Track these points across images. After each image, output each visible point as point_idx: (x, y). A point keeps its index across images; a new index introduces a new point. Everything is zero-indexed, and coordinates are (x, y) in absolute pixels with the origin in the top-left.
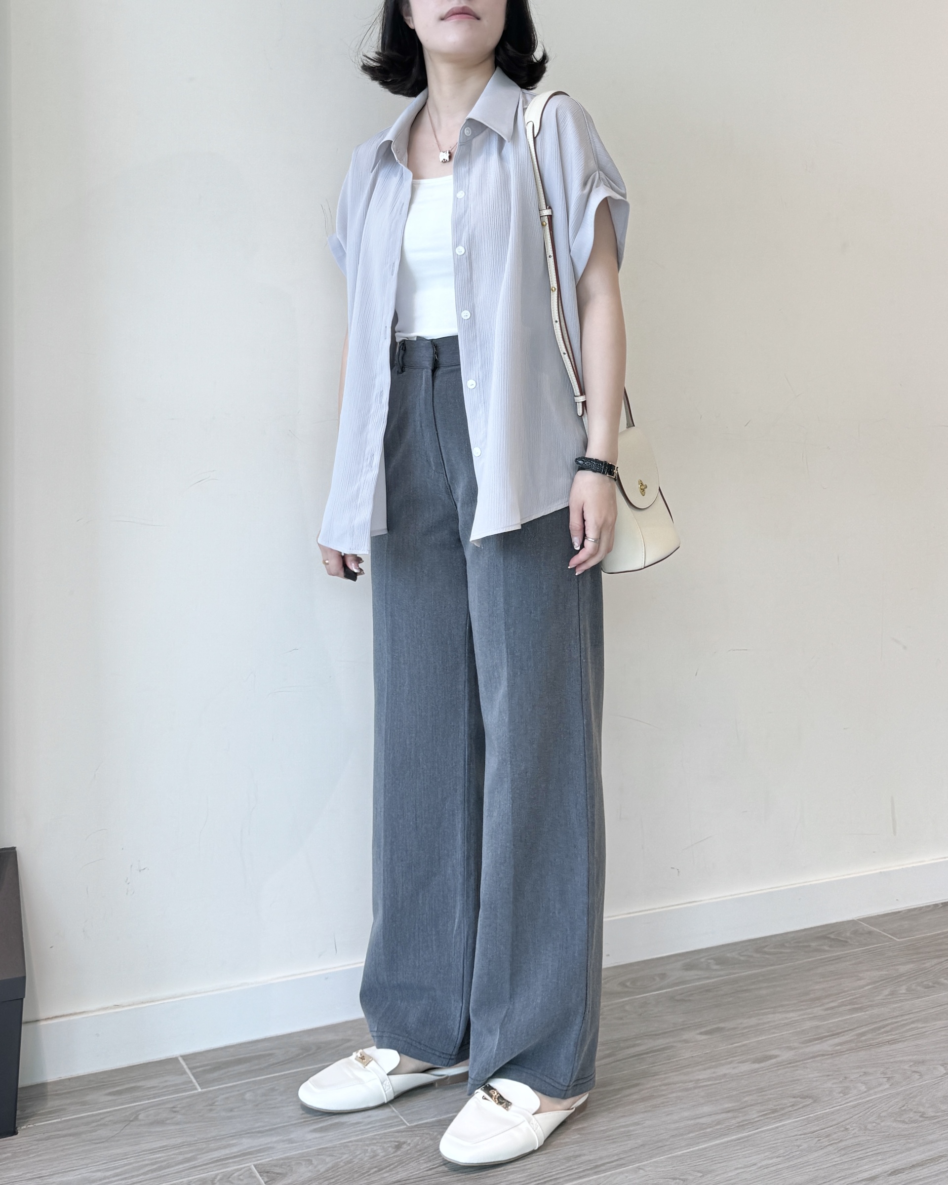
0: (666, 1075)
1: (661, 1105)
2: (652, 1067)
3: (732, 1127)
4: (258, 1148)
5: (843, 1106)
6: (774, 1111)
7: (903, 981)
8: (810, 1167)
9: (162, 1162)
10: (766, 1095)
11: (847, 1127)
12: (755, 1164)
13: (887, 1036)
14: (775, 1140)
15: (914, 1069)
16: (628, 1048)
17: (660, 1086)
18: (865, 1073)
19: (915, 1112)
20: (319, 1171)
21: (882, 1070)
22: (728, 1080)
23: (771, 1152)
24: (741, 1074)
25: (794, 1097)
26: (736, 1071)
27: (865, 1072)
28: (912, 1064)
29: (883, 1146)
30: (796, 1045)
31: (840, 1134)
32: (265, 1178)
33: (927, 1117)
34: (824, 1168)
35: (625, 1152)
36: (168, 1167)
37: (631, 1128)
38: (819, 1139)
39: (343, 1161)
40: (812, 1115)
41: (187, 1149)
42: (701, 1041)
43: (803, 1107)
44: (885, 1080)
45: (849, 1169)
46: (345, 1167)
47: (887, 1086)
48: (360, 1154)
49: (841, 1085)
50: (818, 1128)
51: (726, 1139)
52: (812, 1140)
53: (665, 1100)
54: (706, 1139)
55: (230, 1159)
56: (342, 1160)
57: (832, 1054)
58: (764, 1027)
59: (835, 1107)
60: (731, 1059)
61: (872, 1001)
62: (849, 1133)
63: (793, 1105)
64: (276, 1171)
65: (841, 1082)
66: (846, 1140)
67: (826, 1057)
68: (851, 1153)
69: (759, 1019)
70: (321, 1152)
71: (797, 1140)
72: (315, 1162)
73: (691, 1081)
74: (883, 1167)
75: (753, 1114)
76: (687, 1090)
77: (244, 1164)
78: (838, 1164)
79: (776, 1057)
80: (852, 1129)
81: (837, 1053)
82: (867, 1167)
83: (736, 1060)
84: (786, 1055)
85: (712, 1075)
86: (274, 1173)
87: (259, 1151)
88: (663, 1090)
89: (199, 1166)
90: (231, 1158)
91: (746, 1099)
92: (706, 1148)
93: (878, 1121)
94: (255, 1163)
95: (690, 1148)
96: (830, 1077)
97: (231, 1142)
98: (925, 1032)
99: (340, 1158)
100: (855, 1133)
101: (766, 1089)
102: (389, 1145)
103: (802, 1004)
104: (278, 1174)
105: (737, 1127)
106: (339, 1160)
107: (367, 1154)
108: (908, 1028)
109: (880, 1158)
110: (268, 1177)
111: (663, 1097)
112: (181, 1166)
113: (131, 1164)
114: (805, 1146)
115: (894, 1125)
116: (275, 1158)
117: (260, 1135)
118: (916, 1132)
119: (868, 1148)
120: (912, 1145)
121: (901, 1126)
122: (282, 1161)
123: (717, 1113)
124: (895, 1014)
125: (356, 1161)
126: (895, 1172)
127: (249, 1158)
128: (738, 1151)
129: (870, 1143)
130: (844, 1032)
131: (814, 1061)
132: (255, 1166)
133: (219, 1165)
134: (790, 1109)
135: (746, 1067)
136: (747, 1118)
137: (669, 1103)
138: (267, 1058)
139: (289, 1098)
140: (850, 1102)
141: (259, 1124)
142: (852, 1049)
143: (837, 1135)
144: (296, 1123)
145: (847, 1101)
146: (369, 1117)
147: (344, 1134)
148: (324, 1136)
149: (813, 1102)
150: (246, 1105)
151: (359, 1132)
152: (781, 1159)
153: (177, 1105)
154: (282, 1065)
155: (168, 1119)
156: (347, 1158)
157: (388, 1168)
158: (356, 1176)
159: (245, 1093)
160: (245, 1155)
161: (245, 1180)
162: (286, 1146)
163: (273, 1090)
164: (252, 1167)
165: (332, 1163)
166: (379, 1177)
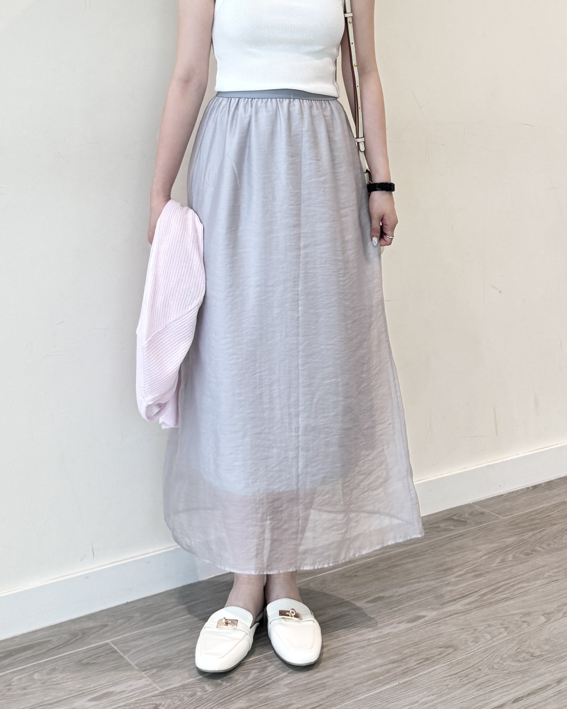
1: (345, 661)
3: (398, 674)
5: (476, 652)
6: (427, 659)
7: (509, 550)
8: (456, 701)
10: (419, 647)
11: (480, 668)
12: (417, 702)
13: (502, 595)
14: (430, 682)
15: (523, 619)
17: (343, 645)
18: (489, 626)
21: (501, 621)
22: (391, 637)
23: (427, 692)
24: (400, 632)
25: (440, 648)
26: (396, 630)
28: (521, 615)
29: (506, 681)
30: (438, 606)
31: (475, 673)
33: (536, 656)
34: (467, 701)
35: (322, 699)
37: (325, 680)
38: (461, 678)
40: (454, 660)
42: (368, 608)
43: (447, 655)
44: (503, 629)
45: (484, 700)
47: (506, 634)
49: (472, 636)
50: (460, 670)
51: (395, 684)
52: (456, 680)
54: (381, 685)
57: (464, 612)
58: (413, 594)
59: (470, 653)
60: (393, 621)
61: (489, 568)
62: (482, 672)
63: (440, 654)
65: (472, 634)
66: (480, 678)
67: (460, 614)
68: (484, 688)
69: (409, 588)
71: (445, 681)
73: (365, 640)
74: (509, 697)
75: (412, 663)
76: (362, 647)
78: (476, 697)
79: (424, 617)
80: (483, 669)
81: (467, 611)
82: (496, 697)
83: (395, 622)
84: (431, 615)
85: (379, 635)
88: (345, 649)
91: (406, 651)
92: (381, 692)
93: (501, 662)
95: (369, 693)
96: (464, 630)
98: (529, 590)
100: (486, 672)
101: (419, 643)
105: (402, 673)
108: (515, 588)
109: (505, 690)
111: (346, 655)
114: (451, 685)
115: (513, 664)
118: (529, 668)
119: (497, 683)
120: (527, 678)
121: (517, 664)
123: (386, 664)
124: (506, 578)
126: (516, 700)
128: (404, 693)
129: (498, 679)
130: (470, 594)
131: (452, 618)
134: (439, 657)
135: (403, 626)
136: (408, 666)
137: (351, 659)
138: (46, 644)
139: (68, 675)
140: (481, 648)
141: (49, 698)
142: (478, 607)
143: (473, 675)
144: (76, 696)
145: (478, 648)
146: (131, 686)
147: (114, 701)
148: (99, 704)
149: (454, 651)
150: (35, 684)
151: (125, 699)
152: (435, 696)
154: (58, 649)
159: (32, 674)
163: (54, 670)
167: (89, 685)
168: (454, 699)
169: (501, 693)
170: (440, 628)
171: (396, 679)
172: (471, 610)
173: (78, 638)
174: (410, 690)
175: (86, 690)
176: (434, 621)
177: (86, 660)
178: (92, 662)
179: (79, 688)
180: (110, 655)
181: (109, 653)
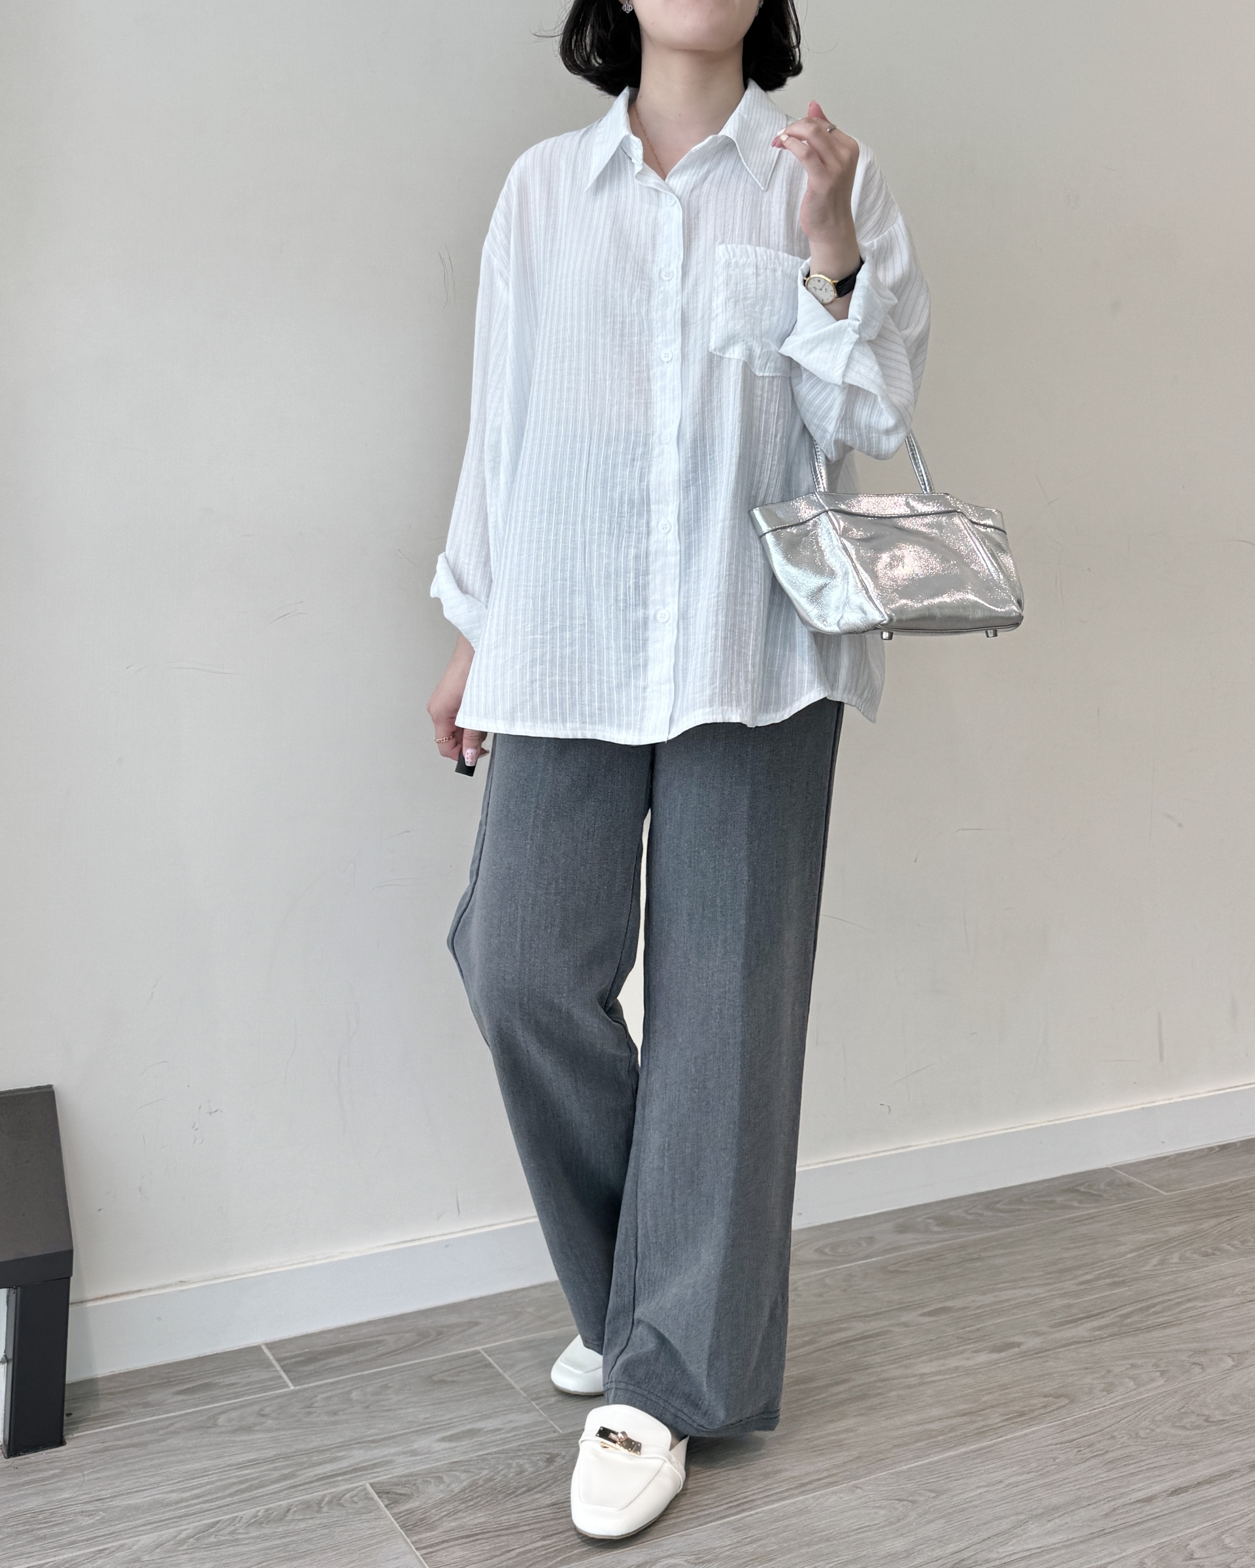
0: (884, 1368)
1: (878, 1407)
2: (864, 1357)
3: (969, 1435)
4: (372, 1462)
5: (1106, 1407)
6: (1022, 1414)
7: (1175, 1246)
8: (1070, 1485)
9: (253, 1479)
10: (1009, 1394)
11: (1114, 1434)
12: (1001, 1482)
13: (1159, 1317)
14: (1026, 1451)
15: (1194, 1360)
16: (832, 1332)
17: (877, 1381)
18: (1133, 1366)
19: (1198, 1415)
20: (452, 1491)
21: (1155, 1360)
22: (962, 1374)
23: (1018, 1467)
24: (978, 1367)
25: (1045, 1396)
26: (970, 1363)
27: (1131, 1364)
28: (1191, 1353)
29: (1159, 1459)
30: (1045, 1329)
31: (1105, 1443)
32: (385, 1500)
33: (1213, 1422)
34: (1086, 1487)
35: (836, 1466)
36: (263, 1486)
37: (842, 1436)
38: (1078, 1449)
39: (483, 1478)
40: (1069, 1419)
41: (283, 1464)
42: (924, 1324)
43: (1057, 1409)
44: (1159, 1373)
46: (485, 1487)
47: (1162, 1382)
48: (502, 1470)
49: (1103, 1381)
50: (1077, 1436)
51: (962, 1450)
52: (1071, 1451)
53: (883, 1400)
54: (938, 1450)
55: (337, 1477)
56: (481, 1477)
57: (1090, 1341)
58: (1004, 1306)
59: (1097, 1408)
60: (964, 1347)
61: (1137, 1273)
62: (1117, 1442)
63: (1045, 1407)
64: (398, 1491)
65: (1103, 1377)
66: (1113, 1450)
67: (1083, 1345)
68: (1120, 1467)
69: (998, 1296)
70: (453, 1466)
71: (1052, 1451)
72: (446, 1479)
73: (915, 1376)
74: (1163, 1485)
75: (995, 1419)
76: (910, 1387)
77: (358, 1482)
78: (1106, 1481)
79: (1020, 1344)
80: (1121, 1436)
81: (1096, 1339)
82: (1141, 1485)
83: (969, 1349)
84: (1032, 1343)
85: (942, 1368)
86: (396, 1494)
87: (375, 1466)
88: (880, 1388)
89: (300, 1485)
90: (341, 1474)
91: (986, 1398)
92: (938, 1461)
93: (1151, 1427)
94: (371, 1481)
95: (918, 1461)
96: (1088, 1371)
97: (339, 1454)
98: (1206, 1313)
99: (478, 1474)
100: (1124, 1442)
101: (1010, 1386)
102: (539, 1458)
103: (1049, 1276)
104: (401, 1494)
105: (977, 1434)
106: (477, 1477)
107: (512, 1470)
108: (1183, 1307)
109: (1157, 1473)
110: (388, 1499)
111: (881, 1397)
112: (278, 1485)
113: (213, 1482)
114: (1062, 1458)
115: (1173, 1431)
116: (396, 1474)
117: (374, 1445)
118: (1201, 1441)
119: (1142, 1461)
120: (1198, 1456)
121: (1180, 1432)
122: (404, 1479)
123: (949, 1418)
124: (1168, 1289)
125: (499, 1478)
126: (1176, 1491)
127: (364, 1475)
128: (978, 1465)
129: (1146, 1454)
130: (1102, 1313)
131: (1067, 1350)
132: (371, 1485)
133: (326, 1484)
134: (1042, 1411)
135: (983, 1358)
136: (989, 1422)
137: (888, 1404)
138: (375, 1346)
139: (407, 1398)
140: (1117, 1401)
141: (372, 1431)
142: (1115, 1335)
143: (1101, 1444)
144: (418, 1431)
145: (1112, 1401)
146: (511, 1421)
147: (481, 1444)
148: (457, 1447)
149: (1069, 1403)
150: (353, 1407)
151: (500, 1442)
152: (1032, 1475)
153: (266, 1407)
154: (395, 1355)
155: (256, 1425)
156: (487, 1475)
157: (539, 1488)
158: (500, 1497)
159: (350, 1392)
160: (356, 1470)
161: (360, 1502)
162: (408, 1459)
163: (386, 1387)
164: (368, 1486)
165: (468, 1481)
166: (530, 1498)
167: (443, 1415)
168: (1067, 1481)
169: (1149, 1478)
170: (1048, 1364)
171: (965, 1444)
172: (1102, 1338)
173: (429, 1339)
174: (988, 1462)
175: (437, 1422)
176: (1038, 1352)
177: (440, 1375)
178: (449, 1379)
179: (425, 1419)
180: (480, 1370)
181: (478, 1368)
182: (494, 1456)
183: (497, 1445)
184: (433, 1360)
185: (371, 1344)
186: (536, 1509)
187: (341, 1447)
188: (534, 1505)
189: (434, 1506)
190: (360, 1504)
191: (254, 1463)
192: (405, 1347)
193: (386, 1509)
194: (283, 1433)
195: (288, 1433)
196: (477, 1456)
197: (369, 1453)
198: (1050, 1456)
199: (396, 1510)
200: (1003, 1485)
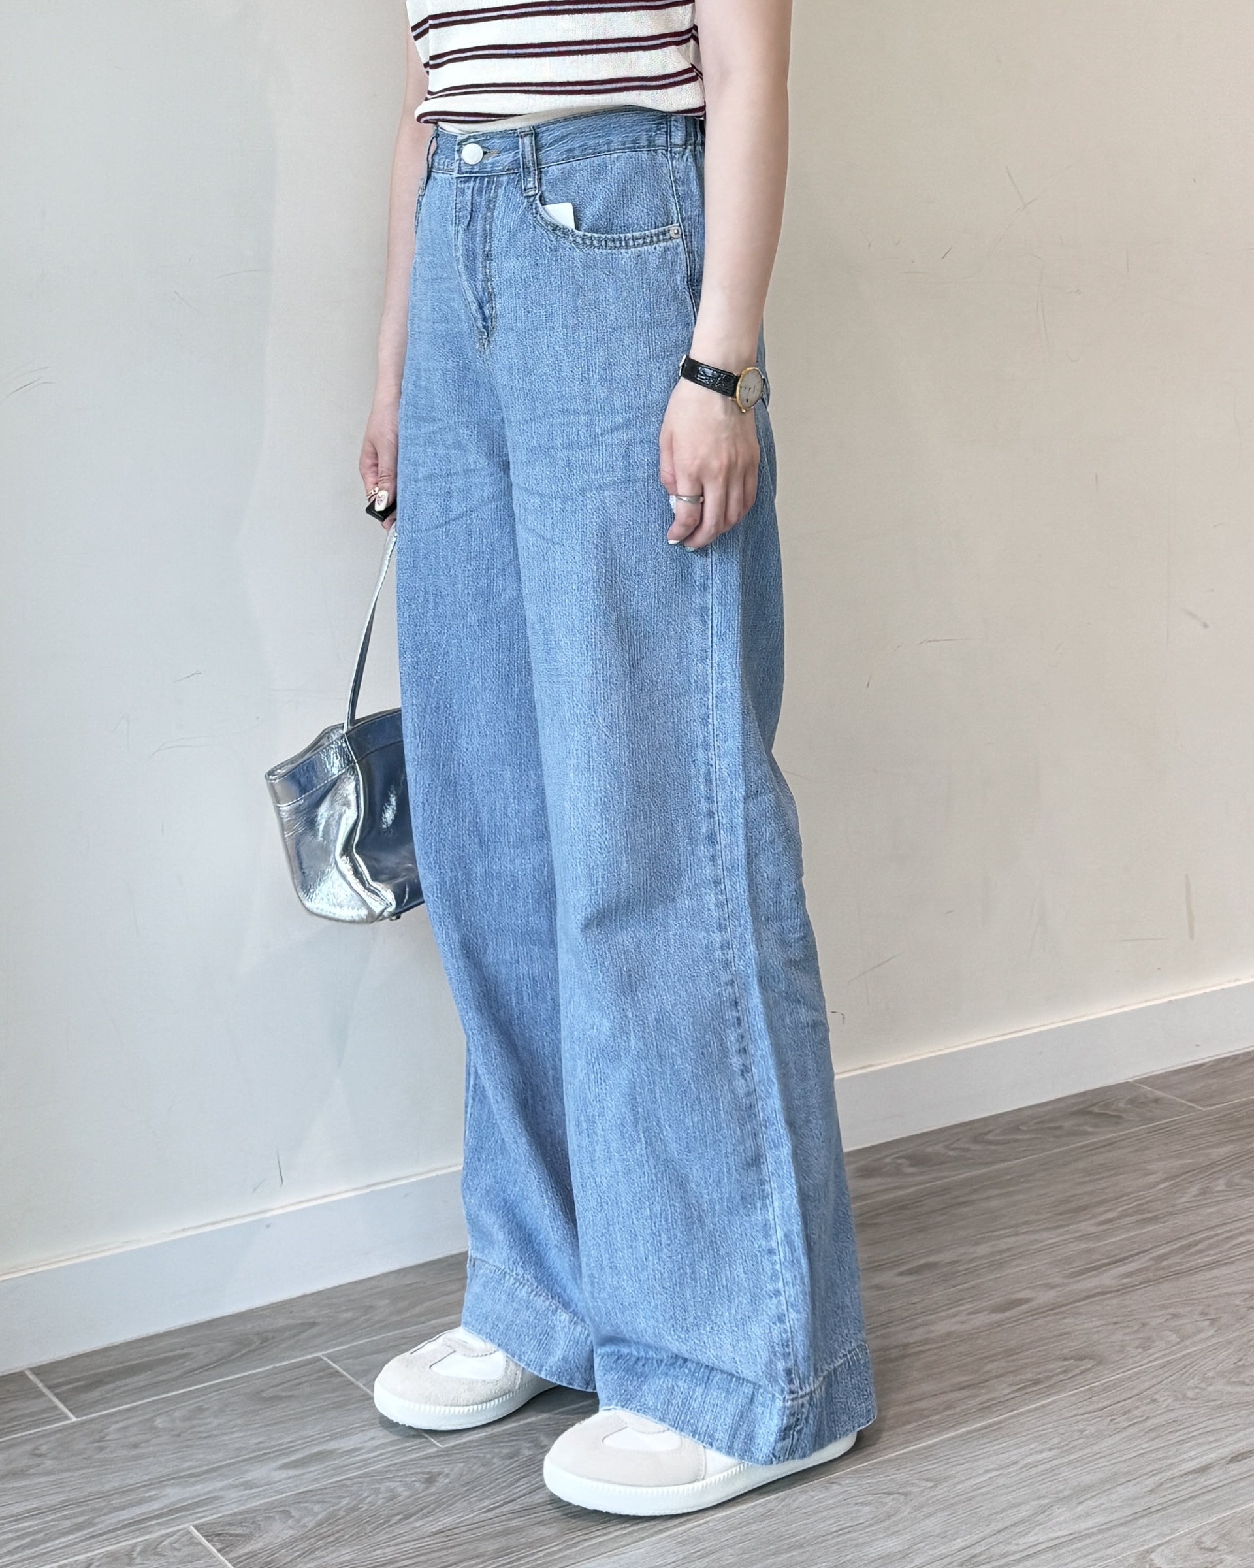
3: (972, 1411)
4: (193, 1501)
5: (1144, 1367)
6: (1037, 1382)
9: (37, 1532)
10: (1020, 1359)
11: (1156, 1397)
12: (1015, 1463)
14: (1044, 1425)
18: (1175, 1316)
20: (304, 1526)
22: (955, 1340)
23: (1038, 1443)
24: (976, 1331)
25: (1066, 1359)
26: (967, 1326)
27: (1172, 1314)
28: (1247, 1296)
29: (1215, 1421)
30: (1059, 1280)
31: (1143, 1408)
32: (217, 1544)
34: (1126, 1460)
36: (49, 1540)
38: (1109, 1418)
39: (343, 1509)
40: (1097, 1384)
41: (73, 1511)
42: (904, 1284)
43: (1081, 1373)
44: (1207, 1323)
45: (1166, 1458)
46: (348, 1518)
47: (1212, 1333)
48: (367, 1497)
49: (1139, 1336)
50: (1109, 1402)
51: (964, 1430)
52: (1101, 1421)
55: (152, 1520)
56: (341, 1508)
57: (1117, 1291)
59: (1132, 1369)
60: (956, 1309)
61: (1171, 1206)
62: (1159, 1406)
63: (1065, 1371)
64: (233, 1532)
65: (1137, 1332)
66: (1153, 1417)
67: (1109, 1295)
68: (1163, 1435)
70: (301, 1498)
71: (1077, 1422)
72: (293, 1513)
73: (896, 1347)
74: (1222, 1451)
75: (1004, 1389)
76: (892, 1360)
77: (177, 1525)
78: (1148, 1452)
79: (1028, 1300)
80: (1163, 1399)
81: (1125, 1288)
82: (1194, 1453)
83: (965, 1310)
84: (1046, 1297)
85: (928, 1336)
86: (231, 1535)
87: (198, 1504)
89: (101, 1535)
90: (151, 1518)
91: (990, 1367)
92: (933, 1445)
93: (1203, 1385)
94: (196, 1522)
95: (908, 1447)
96: (1119, 1325)
97: (148, 1495)
99: (338, 1504)
100: (1168, 1405)
101: (1019, 1350)
102: (414, 1479)
103: (1062, 1216)
104: (237, 1535)
105: (980, 1409)
106: (335, 1508)
107: (381, 1496)
108: (1234, 1243)
109: (1211, 1438)
110: (222, 1542)
112: (71, 1537)
114: (1091, 1429)
115: (1229, 1388)
116: (227, 1513)
117: (193, 1480)
119: (1192, 1425)
121: (1239, 1389)
123: (945, 1392)
124: (1212, 1223)
125: (364, 1507)
127: (183, 1517)
129: (1194, 1418)
130: (1133, 1255)
131: (1091, 1303)
132: (196, 1527)
133: (136, 1531)
134: (1062, 1377)
135: (983, 1319)
136: (995, 1395)
138: (179, 1362)
139: (230, 1421)
140: (1156, 1359)
141: (189, 1464)
142: (1150, 1281)
143: (1140, 1410)
144: (251, 1459)
145: (1151, 1358)
147: (336, 1468)
148: (303, 1474)
149: (1096, 1365)
150: (159, 1436)
151: (360, 1464)
152: (1052, 1453)
153: (41, 1445)
154: (206, 1370)
155: (30, 1467)
156: (348, 1504)
157: (421, 1514)
158: (369, 1529)
159: (152, 1419)
160: (175, 1511)
161: (184, 1549)
162: (242, 1493)
163: (200, 1409)
164: (191, 1527)
165: (324, 1513)
166: (408, 1528)
167: (280, 1438)
168: (1098, 1456)
169: (1200, 1445)
170: (1066, 1321)
171: (966, 1422)
173: (252, 1348)
175: (272, 1447)
176: (1053, 1307)
177: (271, 1390)
178: (284, 1394)
179: (259, 1443)
180: (325, 1380)
181: (321, 1378)
182: (355, 1480)
183: (358, 1468)
184: (261, 1373)
185: (173, 1358)
186: (418, 1539)
187: (148, 1485)
188: (415, 1536)
189: (282, 1546)
190: (185, 1551)
191: (33, 1514)
192: (221, 1359)
193: (219, 1555)
194: (69, 1474)
195: (76, 1474)
196: (331, 1483)
197: (188, 1489)
198: (1076, 1428)
199: (232, 1555)
200: (1016, 1467)
